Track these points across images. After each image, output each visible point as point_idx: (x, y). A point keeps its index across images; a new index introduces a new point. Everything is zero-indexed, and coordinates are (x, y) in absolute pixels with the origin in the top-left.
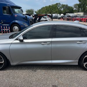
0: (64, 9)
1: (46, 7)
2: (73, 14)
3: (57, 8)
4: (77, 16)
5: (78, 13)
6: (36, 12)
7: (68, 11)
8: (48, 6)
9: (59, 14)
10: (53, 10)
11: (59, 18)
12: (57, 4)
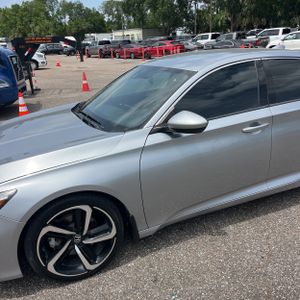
0: (71, 19)
10: (33, 24)
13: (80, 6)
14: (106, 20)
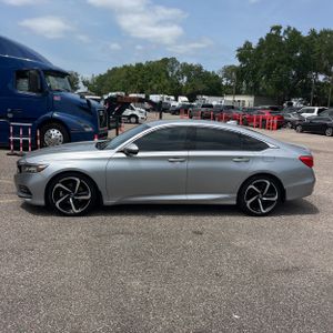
0: (188, 80)
1: (125, 67)
2: (220, 99)
3: (167, 74)
4: (233, 107)
5: (237, 98)
6: (86, 83)
7: (204, 86)
8: (134, 65)
9: (173, 98)
10: (152, 82)
11: (176, 112)
12: (165, 61)
13: (201, 68)
14: (224, 83)
